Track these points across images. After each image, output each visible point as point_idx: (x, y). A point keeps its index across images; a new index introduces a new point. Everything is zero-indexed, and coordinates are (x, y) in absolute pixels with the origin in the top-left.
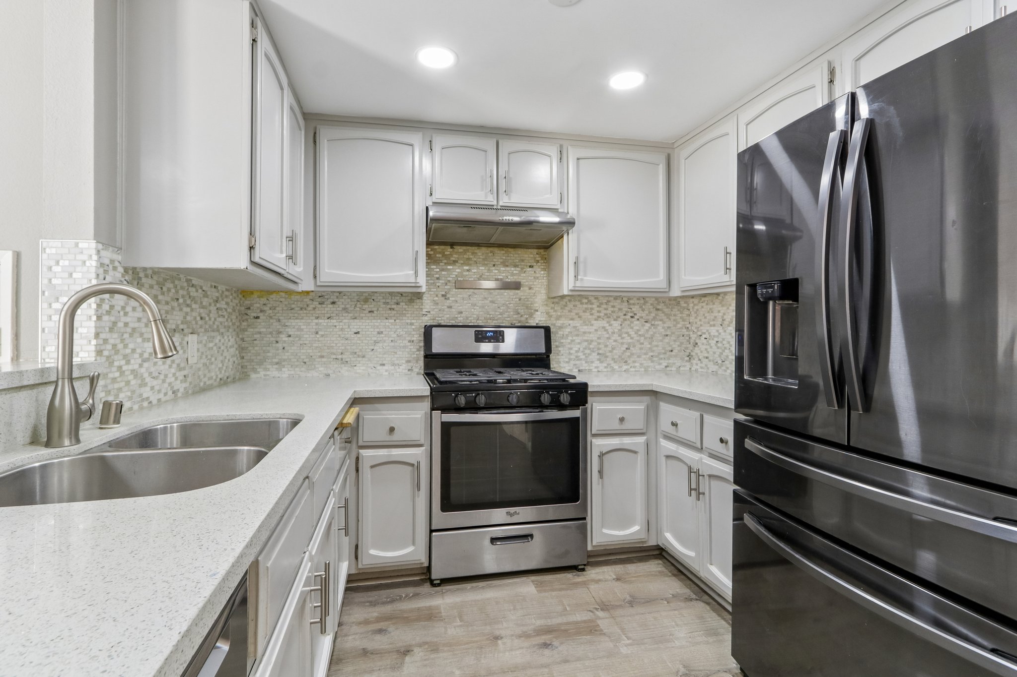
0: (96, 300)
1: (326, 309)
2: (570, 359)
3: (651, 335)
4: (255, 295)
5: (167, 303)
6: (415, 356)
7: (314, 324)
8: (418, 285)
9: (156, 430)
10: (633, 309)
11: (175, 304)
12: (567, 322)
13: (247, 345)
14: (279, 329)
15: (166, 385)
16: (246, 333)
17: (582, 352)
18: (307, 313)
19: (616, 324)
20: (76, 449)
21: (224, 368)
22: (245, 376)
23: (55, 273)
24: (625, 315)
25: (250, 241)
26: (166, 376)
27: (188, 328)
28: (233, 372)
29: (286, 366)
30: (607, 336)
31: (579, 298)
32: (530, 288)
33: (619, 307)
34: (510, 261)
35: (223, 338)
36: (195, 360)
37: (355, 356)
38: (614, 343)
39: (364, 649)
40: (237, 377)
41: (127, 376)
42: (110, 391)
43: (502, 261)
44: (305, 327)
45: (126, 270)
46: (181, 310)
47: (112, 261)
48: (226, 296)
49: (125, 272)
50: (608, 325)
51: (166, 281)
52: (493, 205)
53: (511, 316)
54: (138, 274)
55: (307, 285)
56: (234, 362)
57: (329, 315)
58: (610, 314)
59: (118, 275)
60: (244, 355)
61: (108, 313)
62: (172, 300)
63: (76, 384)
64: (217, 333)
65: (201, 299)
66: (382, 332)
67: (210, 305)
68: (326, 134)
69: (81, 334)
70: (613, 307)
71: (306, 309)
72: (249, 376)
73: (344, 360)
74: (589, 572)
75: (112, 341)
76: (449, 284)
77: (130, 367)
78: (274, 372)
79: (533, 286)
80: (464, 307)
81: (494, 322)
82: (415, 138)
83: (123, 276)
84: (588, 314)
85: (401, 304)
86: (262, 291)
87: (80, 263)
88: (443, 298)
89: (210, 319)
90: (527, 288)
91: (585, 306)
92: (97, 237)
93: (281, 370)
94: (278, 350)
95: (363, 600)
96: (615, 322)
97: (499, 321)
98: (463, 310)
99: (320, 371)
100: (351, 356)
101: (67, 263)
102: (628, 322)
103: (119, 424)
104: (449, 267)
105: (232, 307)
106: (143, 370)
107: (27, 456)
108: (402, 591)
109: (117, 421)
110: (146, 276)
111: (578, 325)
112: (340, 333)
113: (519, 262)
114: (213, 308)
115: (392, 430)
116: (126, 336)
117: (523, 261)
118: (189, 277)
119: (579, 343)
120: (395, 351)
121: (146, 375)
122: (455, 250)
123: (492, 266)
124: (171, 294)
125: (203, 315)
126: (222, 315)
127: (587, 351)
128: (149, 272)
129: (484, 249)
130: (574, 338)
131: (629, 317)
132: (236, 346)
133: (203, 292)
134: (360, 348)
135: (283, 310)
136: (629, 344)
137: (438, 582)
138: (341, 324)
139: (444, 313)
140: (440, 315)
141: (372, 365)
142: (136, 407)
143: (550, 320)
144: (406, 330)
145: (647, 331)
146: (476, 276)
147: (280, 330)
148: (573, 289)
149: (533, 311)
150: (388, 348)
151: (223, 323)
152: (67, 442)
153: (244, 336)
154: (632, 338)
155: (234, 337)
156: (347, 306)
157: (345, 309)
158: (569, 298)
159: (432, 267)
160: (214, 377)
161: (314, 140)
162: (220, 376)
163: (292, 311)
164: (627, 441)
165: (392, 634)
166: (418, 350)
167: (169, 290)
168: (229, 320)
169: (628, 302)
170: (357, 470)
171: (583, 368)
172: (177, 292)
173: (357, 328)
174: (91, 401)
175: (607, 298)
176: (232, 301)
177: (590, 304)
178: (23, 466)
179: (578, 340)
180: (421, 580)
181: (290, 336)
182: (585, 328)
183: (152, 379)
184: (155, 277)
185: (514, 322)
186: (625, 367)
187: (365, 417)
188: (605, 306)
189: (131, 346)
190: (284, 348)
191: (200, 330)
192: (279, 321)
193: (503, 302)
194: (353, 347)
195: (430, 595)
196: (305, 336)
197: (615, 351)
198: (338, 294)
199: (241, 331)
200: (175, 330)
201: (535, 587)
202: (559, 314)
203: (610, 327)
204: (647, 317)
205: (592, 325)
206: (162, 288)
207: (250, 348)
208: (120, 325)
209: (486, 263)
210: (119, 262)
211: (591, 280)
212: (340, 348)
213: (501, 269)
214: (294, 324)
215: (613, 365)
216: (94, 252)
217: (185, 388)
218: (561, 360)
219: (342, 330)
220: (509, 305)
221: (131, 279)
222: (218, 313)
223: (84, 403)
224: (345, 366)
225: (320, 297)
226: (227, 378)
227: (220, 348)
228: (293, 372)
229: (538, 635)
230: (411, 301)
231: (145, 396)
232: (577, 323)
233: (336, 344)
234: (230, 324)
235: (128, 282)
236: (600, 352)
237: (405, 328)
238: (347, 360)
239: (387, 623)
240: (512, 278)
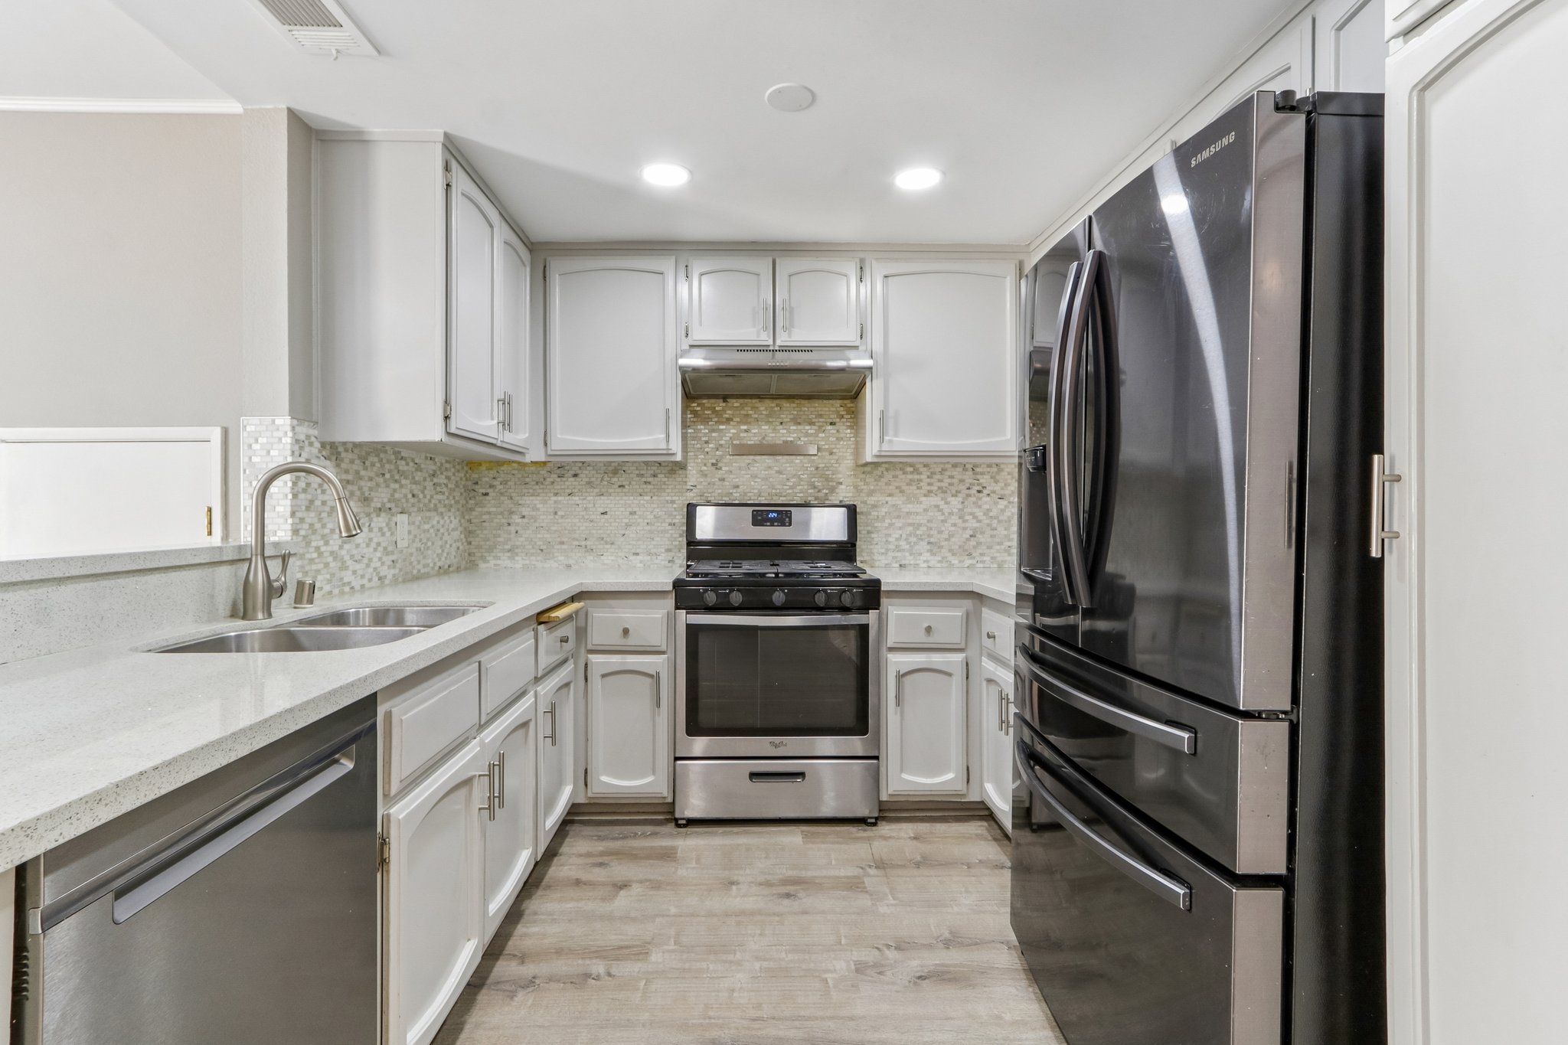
0: (291, 478)
1: (567, 483)
2: (887, 550)
3: (1009, 517)
4: (483, 468)
5: (371, 479)
6: (678, 543)
7: (552, 502)
8: (670, 452)
9: (349, 613)
10: (981, 481)
11: (381, 480)
12: (883, 499)
13: (474, 528)
14: (511, 508)
15: (370, 570)
16: (473, 513)
17: (905, 540)
18: (543, 489)
19: (955, 503)
20: (268, 623)
21: (445, 555)
22: (473, 565)
23: (255, 450)
24: (969, 489)
25: (445, 410)
26: (370, 560)
27: (397, 506)
28: (457, 560)
29: (519, 554)
30: (942, 518)
31: (901, 466)
32: (831, 453)
33: (960, 477)
34: (804, 417)
35: (443, 518)
36: (405, 543)
37: (602, 542)
38: (953, 528)
39: (577, 879)
40: (463, 567)
41: (326, 557)
42: (307, 572)
43: (792, 416)
44: (542, 505)
45: (323, 445)
46: (387, 486)
47: (308, 437)
48: (447, 469)
49: (322, 447)
50: (943, 502)
51: (369, 455)
52: (769, 346)
53: (804, 490)
54: (337, 448)
55: (536, 454)
56: (458, 548)
57: (570, 491)
58: (946, 487)
59: (315, 451)
60: (472, 539)
61: (304, 491)
62: (377, 476)
63: (268, 563)
64: (435, 513)
65: (412, 473)
66: (635, 512)
67: (425, 480)
68: (558, 268)
69: (278, 512)
70: (951, 477)
71: (542, 484)
72: (477, 565)
73: (588, 547)
74: (882, 827)
75: (308, 520)
76: (721, 449)
77: (329, 548)
78: (505, 562)
79: (834, 451)
80: (742, 479)
81: (781, 498)
82: (667, 264)
83: (320, 451)
84: (915, 488)
85: (659, 476)
86: (490, 462)
87: (276, 440)
88: (713, 468)
89: (425, 497)
90: (827, 453)
91: (910, 477)
92: (293, 413)
93: (514, 559)
94: (510, 534)
95: (591, 834)
96: (953, 498)
97: (789, 498)
98: (739, 484)
99: (560, 561)
100: (597, 543)
101: (264, 440)
102: (973, 499)
103: (312, 604)
104: (721, 427)
105: (454, 482)
106: (343, 552)
107: (226, 625)
108: (639, 829)
109: (311, 601)
110: (346, 450)
111: (900, 502)
112: (584, 513)
113: (816, 418)
114: (429, 484)
115: (626, 632)
116: (324, 515)
117: (821, 416)
118: (397, 449)
119: (900, 528)
120: (652, 536)
121: (347, 558)
122: (729, 405)
123: (778, 424)
124: (375, 469)
125: (415, 492)
126: (441, 492)
127: (913, 539)
128: (350, 446)
129: (768, 403)
130: (894, 521)
131: (975, 492)
132: (460, 529)
133: (416, 466)
134: (609, 532)
135: (515, 484)
136: (975, 530)
137: (684, 822)
138: (585, 502)
139: (715, 487)
140: (710, 491)
141: (623, 555)
142: (336, 591)
143: (859, 496)
144: (665, 510)
145: (1003, 511)
146: (756, 438)
147: (513, 510)
148: (878, 454)
149: (835, 484)
150: (642, 532)
151: (443, 502)
152: (260, 616)
153: (471, 517)
154: (979, 521)
155: (458, 518)
156: (593, 479)
157: (589, 483)
158: (887, 466)
159: (699, 427)
160: (431, 565)
161: (542, 278)
162: (438, 564)
163: (527, 486)
164: (936, 659)
165: (613, 868)
166: (681, 536)
167: (373, 465)
168: (451, 498)
169: (973, 470)
170: (586, 679)
171: (906, 562)
172: (382, 466)
173: (604, 508)
174: (283, 579)
175: (942, 466)
176: (454, 475)
177: (918, 474)
178: (222, 633)
179: (898, 523)
180: (667, 820)
181: (524, 517)
182: (909, 507)
183: (354, 563)
184: (356, 451)
185: (810, 499)
186: (968, 562)
187: (594, 615)
188: (939, 477)
189: (330, 526)
190: (517, 532)
191: (411, 510)
192: (511, 498)
193: (794, 472)
194: (600, 532)
195: (671, 836)
196: (542, 517)
197: (953, 540)
198: (580, 465)
199: (467, 510)
200: (380, 509)
201: (803, 838)
202: (872, 487)
203: (946, 506)
204: (1002, 492)
205: (921, 503)
206: (364, 463)
207: (478, 532)
208: (318, 503)
209: (771, 420)
210: (316, 437)
211: (904, 442)
212: (584, 532)
213: (792, 428)
214: (528, 502)
215: (951, 558)
216: (288, 428)
217: (394, 575)
218: (875, 551)
219: (586, 509)
220: (802, 476)
221: (328, 454)
222: (435, 489)
223: (276, 581)
224: (590, 555)
225: (559, 468)
226: (449, 566)
227: (438, 530)
228: (527, 562)
229: (783, 885)
230: (672, 472)
231: (346, 580)
232: (898, 500)
233: (579, 527)
234: (453, 502)
235: (325, 458)
236: (932, 540)
237: (664, 507)
238: (592, 547)
239: (610, 858)
240: (806, 439)
